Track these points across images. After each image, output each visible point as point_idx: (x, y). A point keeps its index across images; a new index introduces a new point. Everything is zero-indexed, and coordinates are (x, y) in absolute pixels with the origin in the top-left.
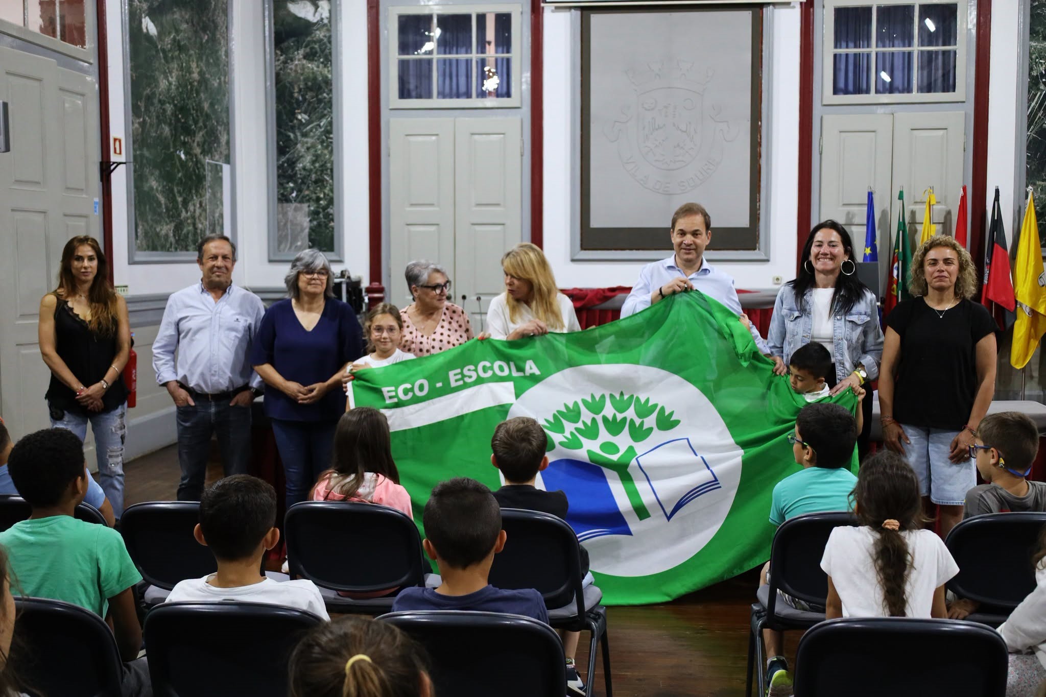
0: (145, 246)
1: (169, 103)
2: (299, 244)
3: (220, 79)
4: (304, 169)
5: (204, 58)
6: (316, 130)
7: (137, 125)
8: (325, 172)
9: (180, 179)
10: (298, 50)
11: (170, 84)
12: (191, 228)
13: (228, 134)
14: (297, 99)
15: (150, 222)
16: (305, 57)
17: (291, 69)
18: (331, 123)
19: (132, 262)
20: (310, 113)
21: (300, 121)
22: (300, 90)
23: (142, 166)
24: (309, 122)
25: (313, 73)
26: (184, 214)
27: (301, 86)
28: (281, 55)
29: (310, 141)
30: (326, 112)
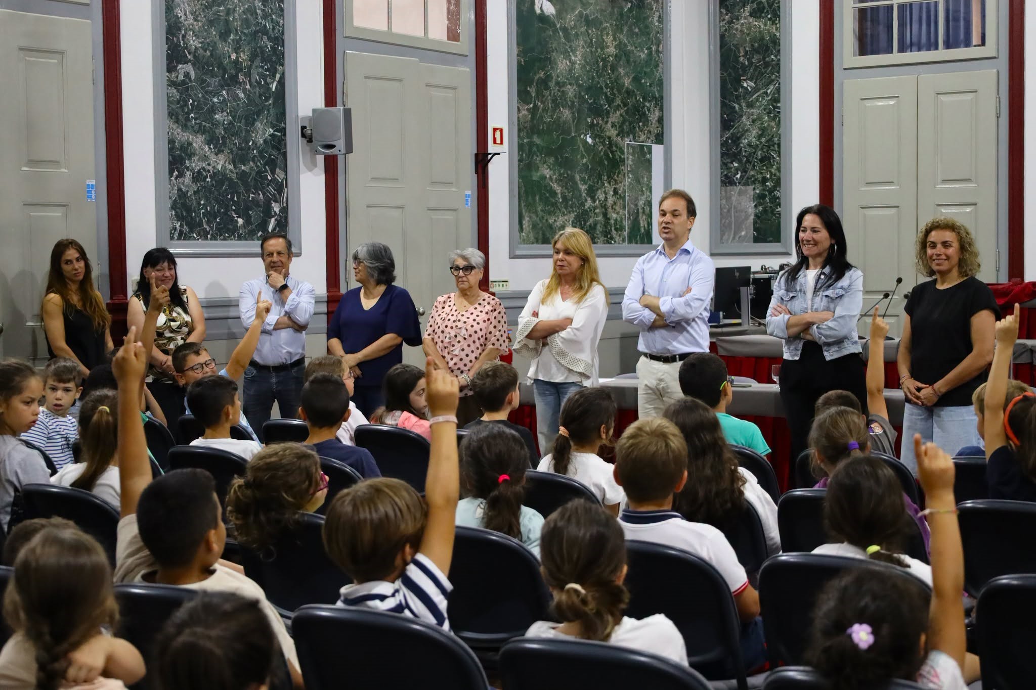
0: (532, 239)
1: (570, 84)
2: (743, 233)
3: (649, 49)
4: (749, 145)
5: (625, 29)
6: (763, 99)
7: (524, 112)
8: (772, 148)
9: (585, 165)
10: (744, 6)
11: (573, 63)
12: (600, 218)
13: (661, 110)
14: (743, 64)
15: (541, 214)
16: (751, 15)
17: (737, 30)
18: (778, 90)
19: (513, 256)
20: (756, 80)
21: (746, 88)
22: (746, 53)
23: (531, 154)
24: (756, 90)
25: (760, 32)
26: (589, 203)
27: (747, 49)
28: (727, 14)
29: (756, 111)
30: (773, 77)
